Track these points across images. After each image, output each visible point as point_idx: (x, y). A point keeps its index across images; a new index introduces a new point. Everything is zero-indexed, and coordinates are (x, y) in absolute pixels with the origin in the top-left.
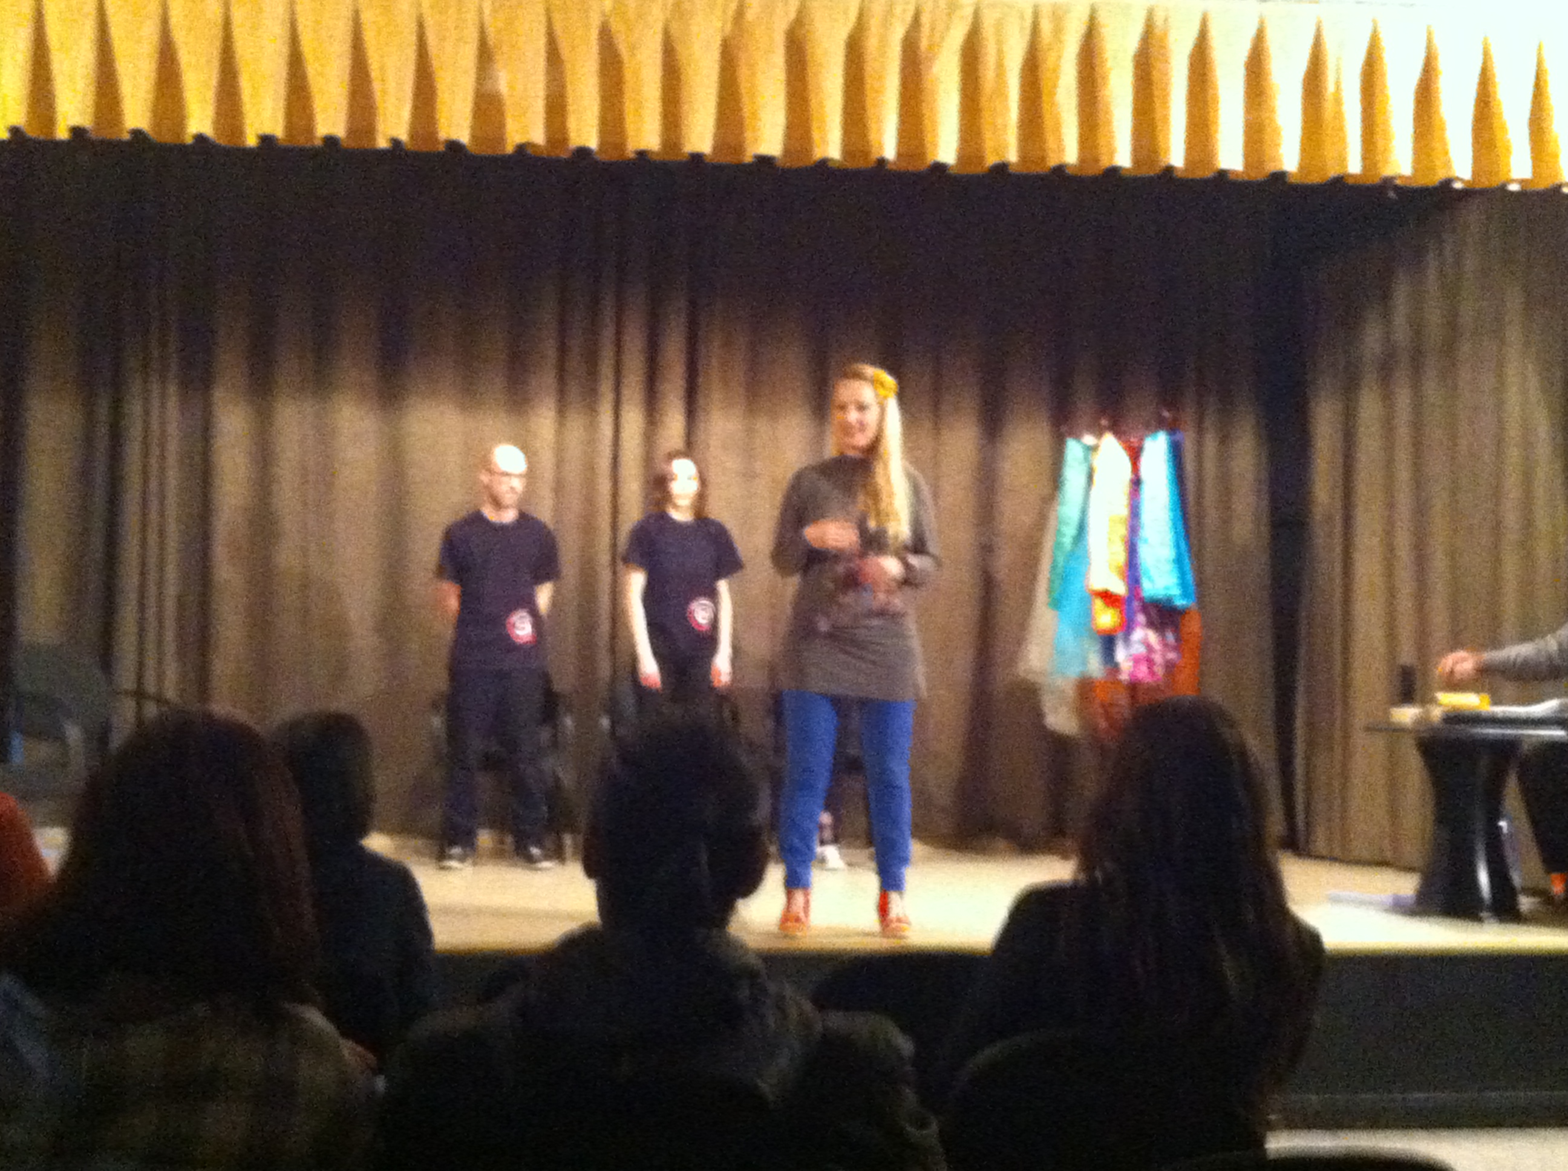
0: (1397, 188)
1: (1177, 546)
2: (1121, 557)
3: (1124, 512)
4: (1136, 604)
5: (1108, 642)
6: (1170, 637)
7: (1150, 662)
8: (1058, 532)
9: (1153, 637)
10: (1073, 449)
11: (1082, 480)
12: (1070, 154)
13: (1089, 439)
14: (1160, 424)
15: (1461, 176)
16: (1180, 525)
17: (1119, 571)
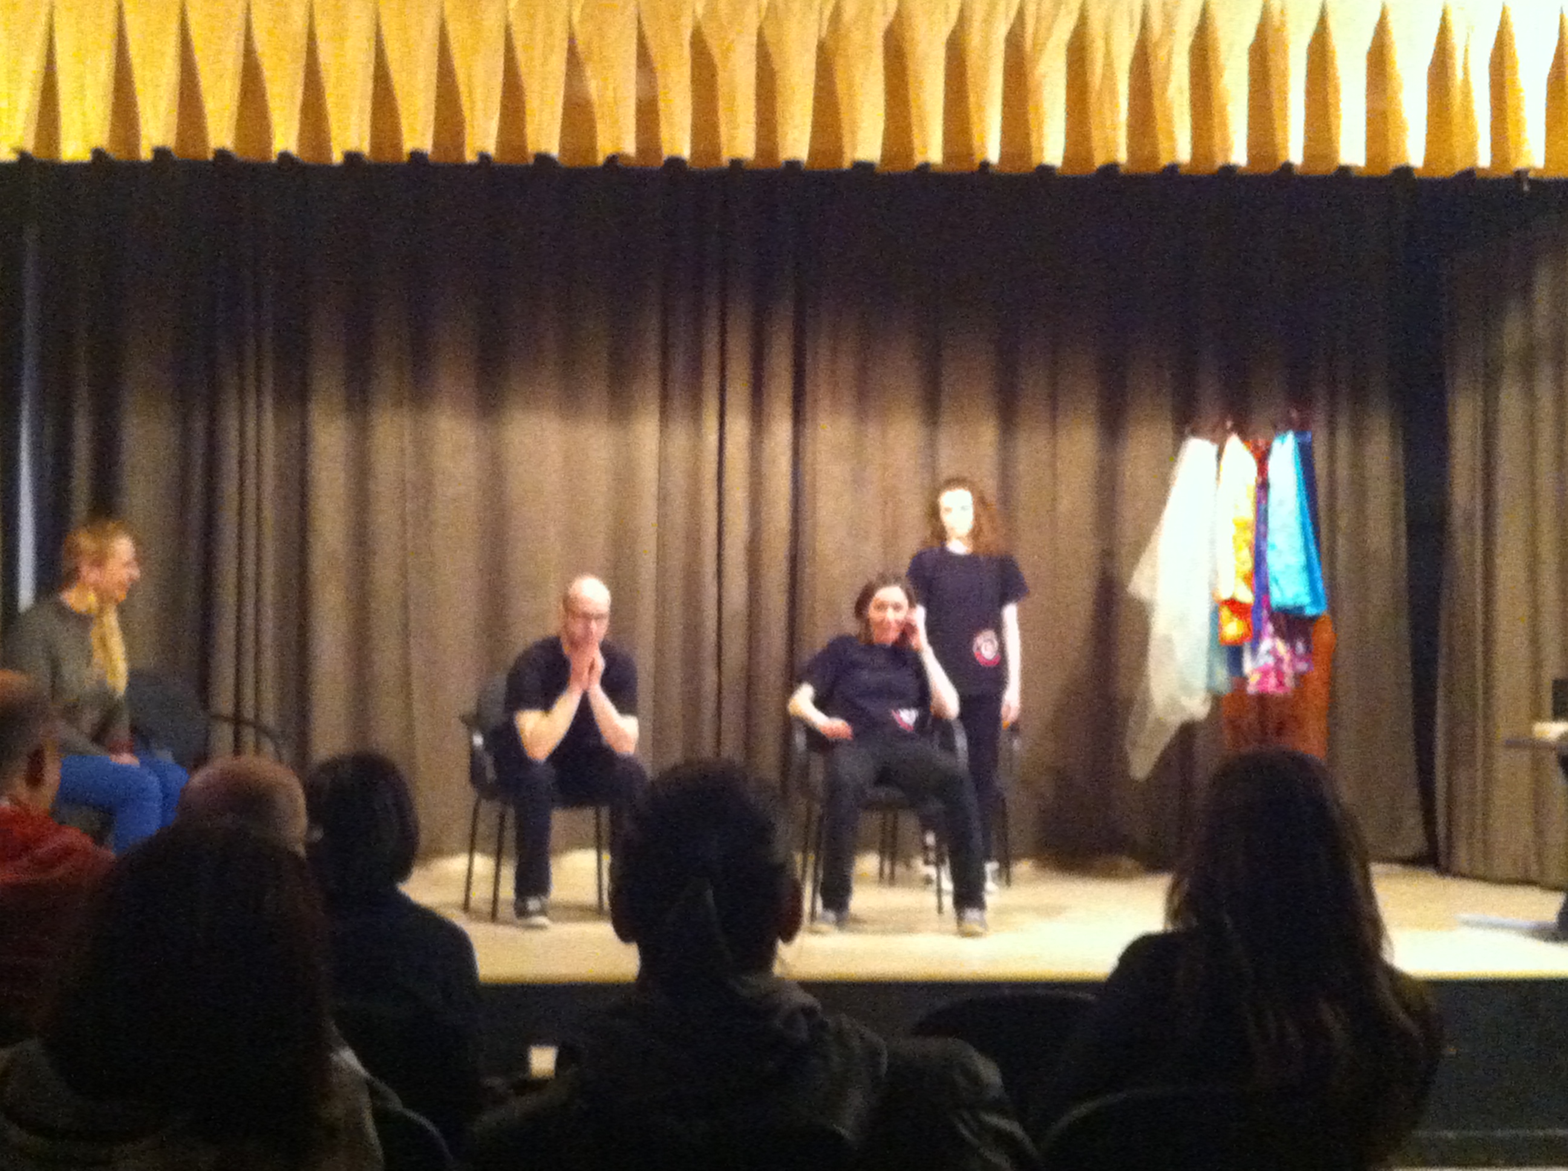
0: (1530, 181)
1: (1306, 548)
2: (1248, 565)
3: (1248, 514)
4: (1265, 613)
5: (1234, 654)
6: (1300, 647)
7: (1280, 674)
9: (1282, 648)
12: (1182, 150)
14: (1289, 425)
16: (1310, 529)
17: (1246, 579)
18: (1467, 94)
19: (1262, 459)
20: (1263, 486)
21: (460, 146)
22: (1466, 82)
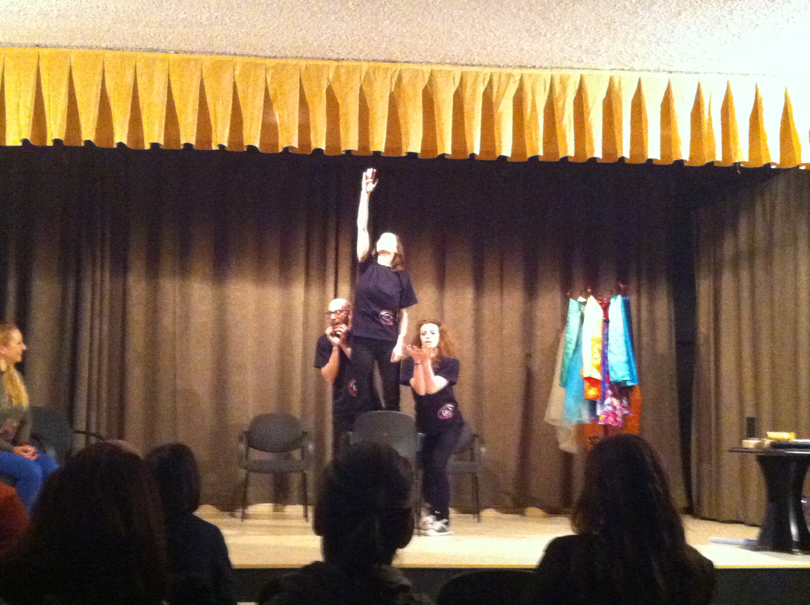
0: (741, 168)
1: (628, 354)
2: (599, 361)
3: (600, 336)
4: (607, 385)
5: (592, 404)
6: (625, 402)
7: (615, 415)
8: (566, 347)
9: (616, 402)
10: (573, 304)
11: (578, 320)
12: (570, 150)
13: (581, 299)
14: (619, 291)
15: (775, 162)
16: (629, 343)
17: (598, 368)
18: (710, 125)
19: (605, 308)
20: (606, 321)
21: (209, 142)
22: (710, 119)
